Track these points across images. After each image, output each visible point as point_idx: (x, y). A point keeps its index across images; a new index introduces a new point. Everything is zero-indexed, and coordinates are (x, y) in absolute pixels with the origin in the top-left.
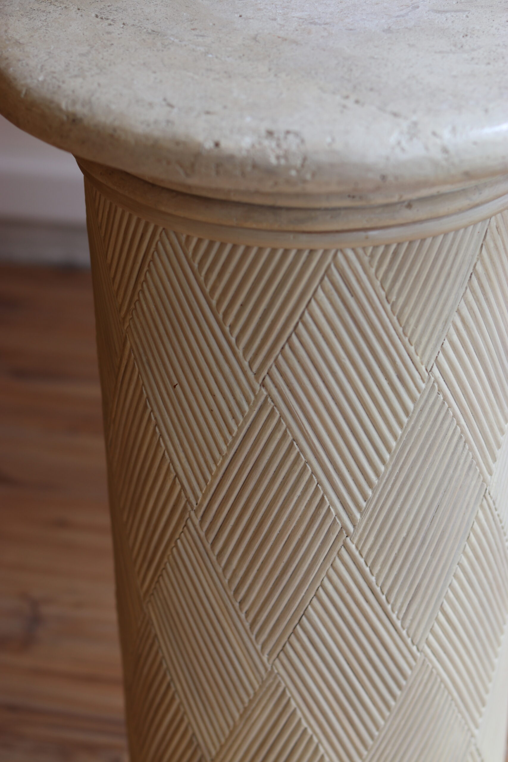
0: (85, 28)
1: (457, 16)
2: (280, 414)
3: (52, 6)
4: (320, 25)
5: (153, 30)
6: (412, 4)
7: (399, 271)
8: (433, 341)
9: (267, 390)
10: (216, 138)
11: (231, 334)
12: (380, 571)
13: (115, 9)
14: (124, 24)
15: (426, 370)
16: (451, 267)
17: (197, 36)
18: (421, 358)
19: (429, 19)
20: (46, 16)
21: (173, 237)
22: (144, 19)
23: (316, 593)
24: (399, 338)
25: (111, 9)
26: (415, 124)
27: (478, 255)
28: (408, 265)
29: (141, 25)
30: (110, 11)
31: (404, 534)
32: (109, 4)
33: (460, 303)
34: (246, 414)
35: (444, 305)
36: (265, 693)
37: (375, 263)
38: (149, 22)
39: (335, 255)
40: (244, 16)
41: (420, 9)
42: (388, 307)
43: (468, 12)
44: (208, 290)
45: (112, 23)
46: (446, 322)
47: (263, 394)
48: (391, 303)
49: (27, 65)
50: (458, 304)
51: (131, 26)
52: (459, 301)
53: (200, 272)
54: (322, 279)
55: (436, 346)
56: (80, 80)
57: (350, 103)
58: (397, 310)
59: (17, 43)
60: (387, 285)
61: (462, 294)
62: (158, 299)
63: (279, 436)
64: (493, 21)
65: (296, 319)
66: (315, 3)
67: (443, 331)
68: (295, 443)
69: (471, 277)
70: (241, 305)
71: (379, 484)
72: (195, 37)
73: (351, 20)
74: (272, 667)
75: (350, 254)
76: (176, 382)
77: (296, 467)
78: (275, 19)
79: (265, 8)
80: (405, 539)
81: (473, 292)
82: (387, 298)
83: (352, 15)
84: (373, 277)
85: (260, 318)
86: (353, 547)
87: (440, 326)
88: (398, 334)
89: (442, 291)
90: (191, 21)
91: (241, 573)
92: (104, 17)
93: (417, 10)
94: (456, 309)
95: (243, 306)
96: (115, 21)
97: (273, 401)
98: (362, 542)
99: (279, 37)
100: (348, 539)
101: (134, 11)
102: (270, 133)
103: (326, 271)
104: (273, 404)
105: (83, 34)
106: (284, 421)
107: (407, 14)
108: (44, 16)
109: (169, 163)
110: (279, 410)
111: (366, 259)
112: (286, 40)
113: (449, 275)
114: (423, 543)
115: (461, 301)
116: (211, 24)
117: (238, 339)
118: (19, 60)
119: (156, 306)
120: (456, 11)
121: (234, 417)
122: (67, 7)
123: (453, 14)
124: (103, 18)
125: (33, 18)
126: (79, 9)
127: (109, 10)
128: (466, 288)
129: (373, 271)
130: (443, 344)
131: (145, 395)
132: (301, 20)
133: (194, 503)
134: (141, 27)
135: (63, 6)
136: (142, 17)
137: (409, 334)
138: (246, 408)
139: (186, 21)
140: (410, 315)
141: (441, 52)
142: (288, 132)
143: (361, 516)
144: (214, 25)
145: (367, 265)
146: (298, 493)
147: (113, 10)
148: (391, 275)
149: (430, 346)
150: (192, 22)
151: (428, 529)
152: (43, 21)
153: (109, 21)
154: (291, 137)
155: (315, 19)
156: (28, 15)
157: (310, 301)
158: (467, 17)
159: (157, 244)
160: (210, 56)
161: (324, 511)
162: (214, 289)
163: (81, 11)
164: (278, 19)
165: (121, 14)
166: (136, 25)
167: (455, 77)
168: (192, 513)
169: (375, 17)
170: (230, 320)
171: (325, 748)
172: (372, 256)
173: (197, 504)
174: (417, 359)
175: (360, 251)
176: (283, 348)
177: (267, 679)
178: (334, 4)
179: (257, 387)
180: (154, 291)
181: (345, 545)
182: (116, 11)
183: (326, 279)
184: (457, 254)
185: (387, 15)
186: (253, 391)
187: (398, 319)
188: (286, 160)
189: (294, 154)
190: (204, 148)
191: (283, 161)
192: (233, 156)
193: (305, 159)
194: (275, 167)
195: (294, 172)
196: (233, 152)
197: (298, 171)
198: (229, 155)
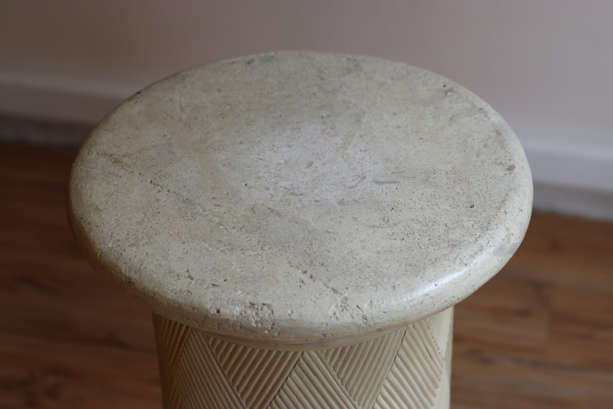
0: (143, 194)
1: (390, 188)
3: (123, 170)
4: (297, 195)
5: (187, 198)
6: (362, 174)
7: (345, 361)
8: (371, 397)
10: (218, 307)
11: (238, 392)
13: (164, 174)
14: (169, 191)
16: (381, 355)
17: (215, 205)
19: (371, 190)
20: (118, 180)
22: (182, 187)
24: (347, 398)
25: (161, 174)
26: (346, 299)
27: (400, 345)
28: (351, 357)
29: (180, 192)
30: (160, 177)
32: (161, 169)
33: (388, 374)
35: (377, 376)
37: (329, 357)
38: (185, 189)
39: (303, 354)
40: (248, 185)
41: (366, 179)
42: (339, 381)
43: (398, 183)
44: (222, 365)
45: (161, 190)
46: (379, 385)
48: (341, 379)
49: (102, 231)
50: (387, 375)
51: (173, 193)
52: (388, 372)
53: (217, 356)
54: (295, 366)
55: (372, 400)
56: (135, 249)
57: (306, 278)
58: (345, 382)
59: (98, 209)
60: (338, 369)
61: (389, 369)
62: (191, 364)
64: (413, 193)
65: (279, 387)
66: (297, 172)
67: (377, 391)
69: (395, 358)
70: (244, 377)
72: (214, 207)
73: (319, 190)
75: (313, 353)
78: (268, 189)
79: (263, 176)
81: (398, 366)
82: (338, 376)
83: (320, 185)
84: (328, 366)
85: (256, 385)
87: (375, 388)
88: (346, 395)
89: (375, 369)
90: (213, 189)
92: (156, 182)
93: (364, 181)
94: (385, 377)
95: (245, 377)
96: (163, 187)
99: (269, 208)
101: (176, 177)
102: (252, 304)
103: (297, 362)
105: (141, 201)
107: (357, 185)
108: (117, 180)
109: (188, 319)
111: (323, 356)
112: (273, 211)
113: (380, 360)
115: (389, 373)
116: (226, 193)
117: (242, 395)
118: (97, 227)
119: (190, 367)
120: (390, 183)
122: (133, 171)
123: (388, 185)
124: (156, 184)
125: (109, 182)
126: (140, 174)
127: (160, 175)
128: (392, 365)
129: (328, 362)
130: (377, 398)
132: (285, 190)
134: (179, 195)
135: (130, 170)
136: (181, 184)
137: (353, 395)
139: (210, 189)
140: (354, 385)
141: (373, 227)
142: (264, 304)
144: (228, 193)
145: (324, 359)
147: (163, 176)
148: (340, 364)
149: (369, 400)
150: (213, 191)
152: (116, 186)
153: (159, 188)
154: (265, 308)
155: (295, 189)
156: (106, 179)
157: (287, 378)
158: (397, 188)
159: (190, 334)
160: (221, 227)
162: (225, 366)
163: (142, 176)
164: (271, 188)
165: (168, 180)
166: (176, 192)
167: (379, 252)
169: (335, 188)
170: (237, 383)
172: (327, 354)
175: (319, 352)
176: (271, 403)
178: (310, 173)
180: (189, 359)
182: (165, 176)
183: (297, 366)
184: (385, 347)
185: (343, 185)
187: (346, 387)
188: (262, 324)
189: (267, 321)
190: (210, 313)
191: (259, 325)
192: (228, 320)
193: (274, 324)
194: (255, 328)
195: (266, 332)
196: (228, 318)
197: (270, 331)
198: (225, 320)
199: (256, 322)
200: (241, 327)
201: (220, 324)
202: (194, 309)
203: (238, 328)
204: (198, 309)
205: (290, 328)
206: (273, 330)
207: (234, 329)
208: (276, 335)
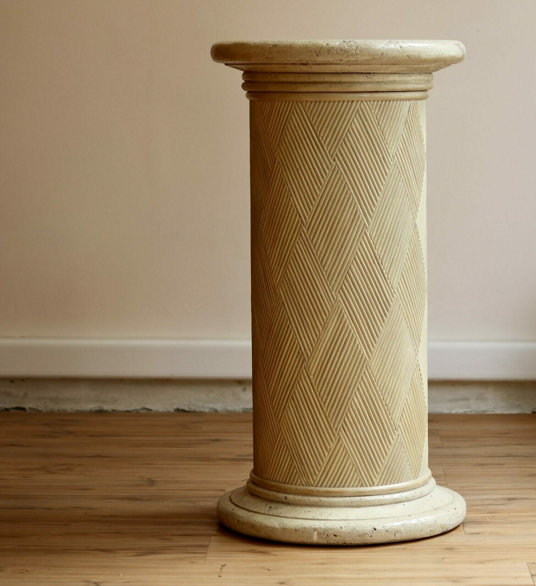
2: (341, 172)
8: (394, 145)
9: (335, 162)
11: (322, 140)
12: (379, 248)
15: (393, 157)
16: (399, 116)
18: (390, 151)
21: (300, 105)
23: (354, 257)
27: (407, 114)
28: (385, 111)
31: (387, 232)
34: (327, 174)
35: (397, 131)
36: (334, 312)
37: (374, 108)
39: (360, 104)
42: (379, 127)
44: (313, 123)
46: (398, 138)
47: (334, 164)
48: (380, 125)
50: (402, 132)
53: (311, 116)
54: (356, 114)
55: (395, 147)
58: (382, 129)
60: (378, 118)
61: (403, 129)
63: (340, 182)
65: (347, 130)
67: (397, 142)
68: (346, 185)
69: (405, 122)
71: (377, 205)
74: (336, 297)
75: (366, 104)
76: (298, 168)
77: (346, 195)
80: (387, 234)
81: (407, 129)
82: (378, 123)
84: (373, 114)
85: (333, 132)
86: (368, 234)
87: (396, 140)
89: (396, 125)
91: (324, 252)
94: (401, 134)
95: (327, 128)
97: (338, 167)
98: (372, 232)
100: (366, 230)
103: (357, 110)
104: (338, 168)
106: (342, 175)
109: (311, 52)
110: (340, 170)
111: (371, 106)
113: (398, 119)
114: (394, 238)
117: (325, 142)
121: (322, 177)
128: (404, 126)
129: (373, 111)
130: (397, 147)
131: (284, 180)
133: (305, 222)
138: (327, 172)
143: (371, 220)
145: (371, 109)
146: (347, 208)
149: (393, 147)
151: (396, 232)
159: (293, 110)
161: (357, 216)
162: (316, 122)
168: (304, 227)
170: (322, 134)
171: (358, 341)
172: (373, 105)
173: (306, 222)
174: (389, 151)
175: (369, 103)
176: (342, 143)
177: (335, 304)
179: (332, 161)
181: (365, 233)
184: (401, 111)
186: (330, 163)
187: (382, 133)
188: (351, 47)
189: (354, 45)
190: (323, 46)
191: (350, 48)
192: (333, 47)
193: (357, 47)
194: (348, 49)
195: (354, 51)
196: (333, 46)
197: (355, 51)
198: (332, 47)
199: (348, 47)
200: (341, 50)
201: (329, 50)
202: (314, 45)
203: (339, 51)
204: (317, 45)
205: (366, 49)
206: (357, 49)
207: (336, 52)
208: (359, 53)
